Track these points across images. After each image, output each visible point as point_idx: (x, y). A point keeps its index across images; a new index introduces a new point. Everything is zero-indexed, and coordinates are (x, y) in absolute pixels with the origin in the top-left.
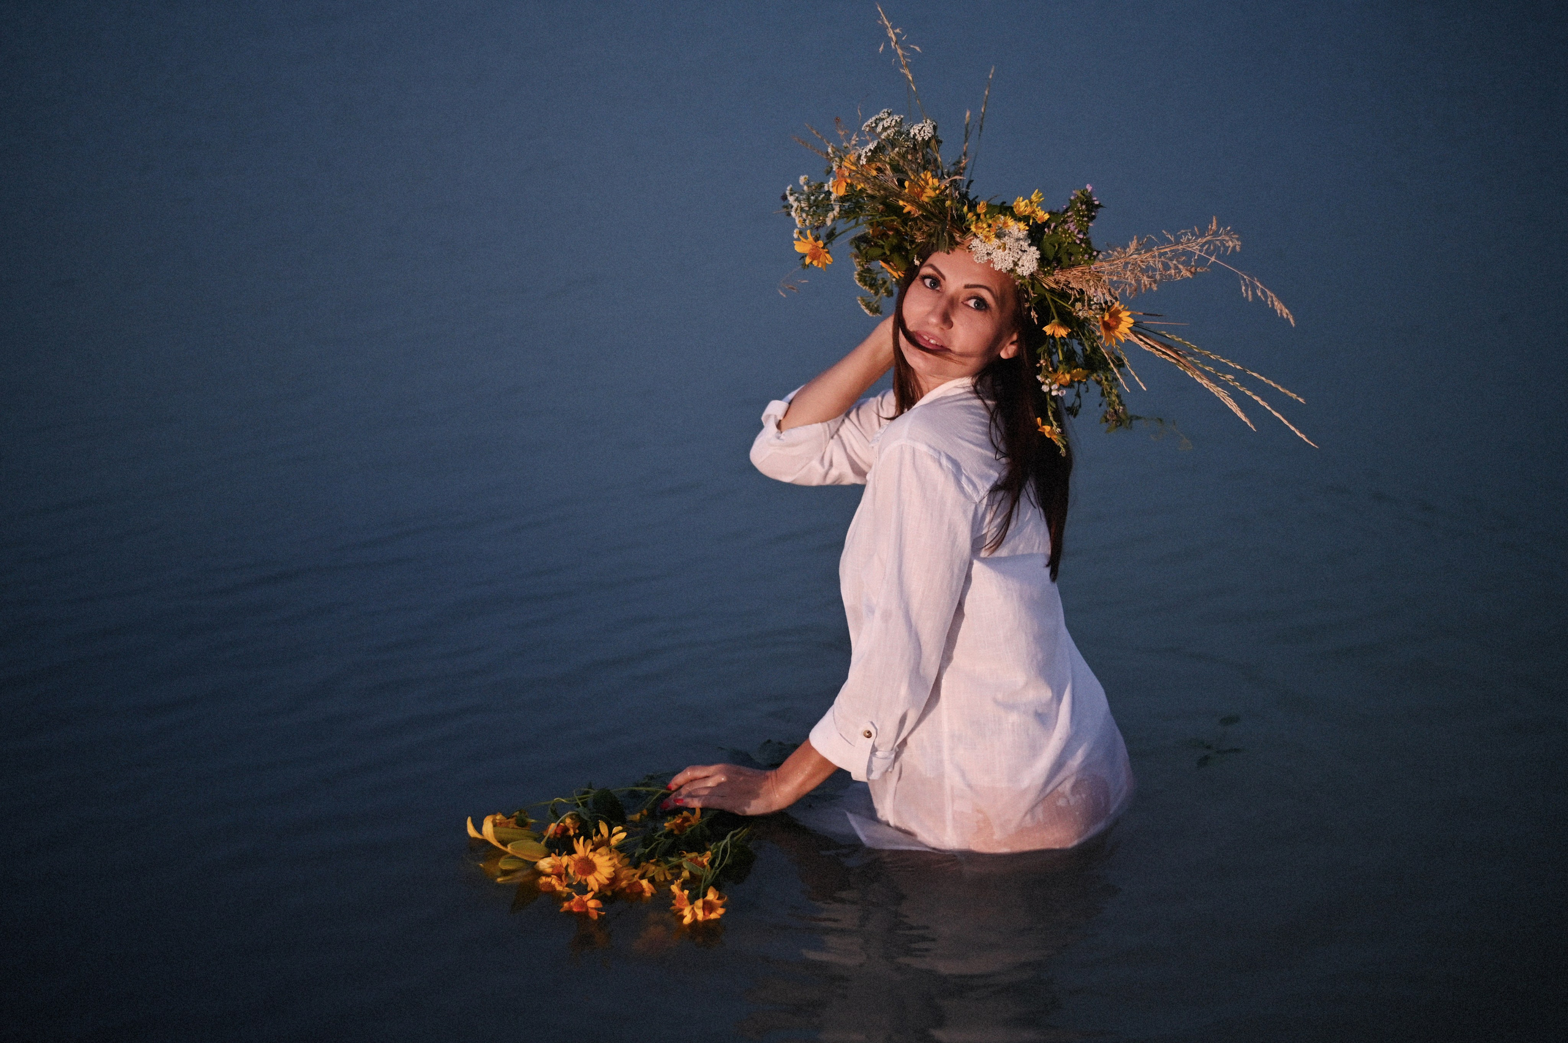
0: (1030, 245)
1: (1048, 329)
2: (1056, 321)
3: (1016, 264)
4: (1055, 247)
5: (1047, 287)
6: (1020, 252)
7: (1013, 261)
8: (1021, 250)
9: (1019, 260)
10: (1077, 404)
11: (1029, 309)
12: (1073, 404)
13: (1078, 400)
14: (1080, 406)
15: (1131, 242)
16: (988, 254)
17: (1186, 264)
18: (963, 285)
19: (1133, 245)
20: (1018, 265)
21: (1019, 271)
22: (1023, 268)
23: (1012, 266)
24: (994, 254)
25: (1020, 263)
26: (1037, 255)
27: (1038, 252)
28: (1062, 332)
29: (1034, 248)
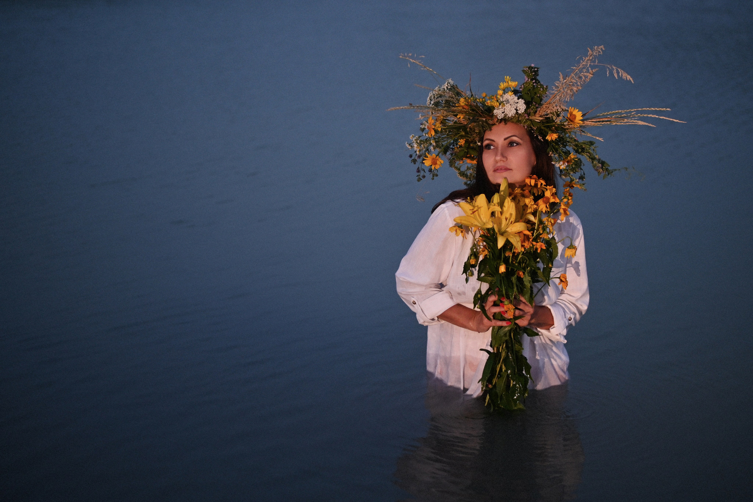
0: (518, 99)
1: (548, 138)
2: (550, 132)
3: (516, 110)
4: (529, 94)
5: (539, 121)
6: (515, 104)
7: (515, 109)
8: (515, 103)
9: (517, 108)
10: (582, 174)
11: (537, 136)
12: (581, 174)
13: (582, 171)
14: (584, 174)
15: (560, 76)
16: (503, 113)
17: (588, 71)
18: (503, 139)
19: (561, 77)
20: (518, 110)
21: (519, 112)
22: (520, 110)
23: (515, 111)
24: (506, 111)
25: (518, 109)
26: (523, 101)
27: (523, 100)
28: (555, 136)
29: (520, 100)
